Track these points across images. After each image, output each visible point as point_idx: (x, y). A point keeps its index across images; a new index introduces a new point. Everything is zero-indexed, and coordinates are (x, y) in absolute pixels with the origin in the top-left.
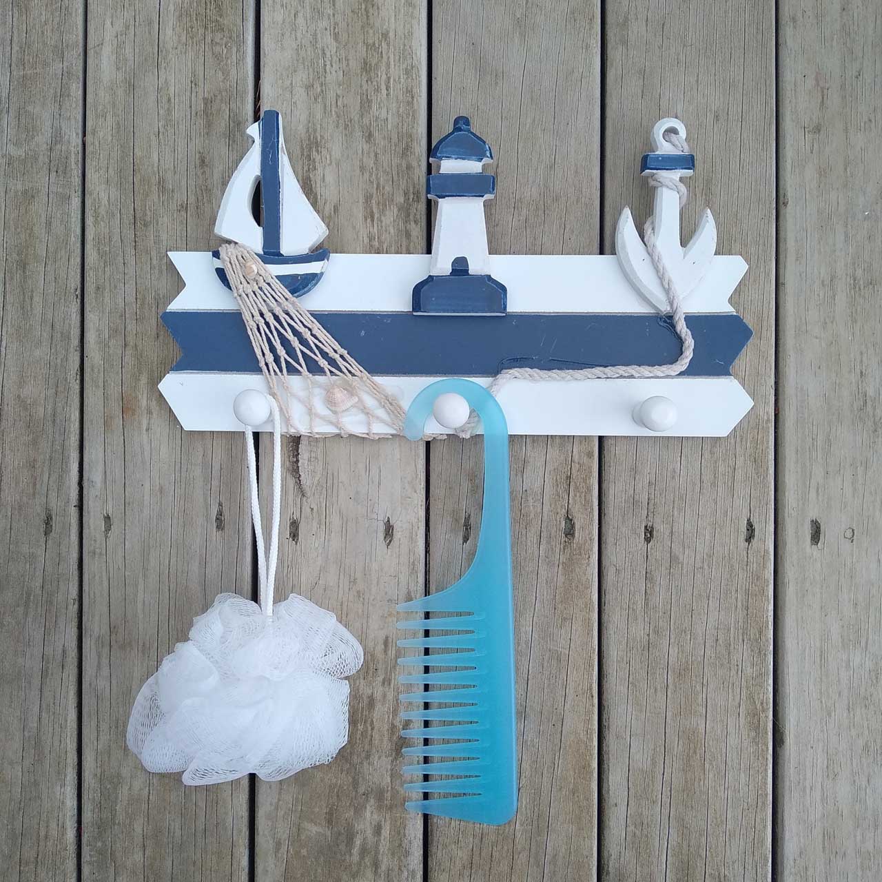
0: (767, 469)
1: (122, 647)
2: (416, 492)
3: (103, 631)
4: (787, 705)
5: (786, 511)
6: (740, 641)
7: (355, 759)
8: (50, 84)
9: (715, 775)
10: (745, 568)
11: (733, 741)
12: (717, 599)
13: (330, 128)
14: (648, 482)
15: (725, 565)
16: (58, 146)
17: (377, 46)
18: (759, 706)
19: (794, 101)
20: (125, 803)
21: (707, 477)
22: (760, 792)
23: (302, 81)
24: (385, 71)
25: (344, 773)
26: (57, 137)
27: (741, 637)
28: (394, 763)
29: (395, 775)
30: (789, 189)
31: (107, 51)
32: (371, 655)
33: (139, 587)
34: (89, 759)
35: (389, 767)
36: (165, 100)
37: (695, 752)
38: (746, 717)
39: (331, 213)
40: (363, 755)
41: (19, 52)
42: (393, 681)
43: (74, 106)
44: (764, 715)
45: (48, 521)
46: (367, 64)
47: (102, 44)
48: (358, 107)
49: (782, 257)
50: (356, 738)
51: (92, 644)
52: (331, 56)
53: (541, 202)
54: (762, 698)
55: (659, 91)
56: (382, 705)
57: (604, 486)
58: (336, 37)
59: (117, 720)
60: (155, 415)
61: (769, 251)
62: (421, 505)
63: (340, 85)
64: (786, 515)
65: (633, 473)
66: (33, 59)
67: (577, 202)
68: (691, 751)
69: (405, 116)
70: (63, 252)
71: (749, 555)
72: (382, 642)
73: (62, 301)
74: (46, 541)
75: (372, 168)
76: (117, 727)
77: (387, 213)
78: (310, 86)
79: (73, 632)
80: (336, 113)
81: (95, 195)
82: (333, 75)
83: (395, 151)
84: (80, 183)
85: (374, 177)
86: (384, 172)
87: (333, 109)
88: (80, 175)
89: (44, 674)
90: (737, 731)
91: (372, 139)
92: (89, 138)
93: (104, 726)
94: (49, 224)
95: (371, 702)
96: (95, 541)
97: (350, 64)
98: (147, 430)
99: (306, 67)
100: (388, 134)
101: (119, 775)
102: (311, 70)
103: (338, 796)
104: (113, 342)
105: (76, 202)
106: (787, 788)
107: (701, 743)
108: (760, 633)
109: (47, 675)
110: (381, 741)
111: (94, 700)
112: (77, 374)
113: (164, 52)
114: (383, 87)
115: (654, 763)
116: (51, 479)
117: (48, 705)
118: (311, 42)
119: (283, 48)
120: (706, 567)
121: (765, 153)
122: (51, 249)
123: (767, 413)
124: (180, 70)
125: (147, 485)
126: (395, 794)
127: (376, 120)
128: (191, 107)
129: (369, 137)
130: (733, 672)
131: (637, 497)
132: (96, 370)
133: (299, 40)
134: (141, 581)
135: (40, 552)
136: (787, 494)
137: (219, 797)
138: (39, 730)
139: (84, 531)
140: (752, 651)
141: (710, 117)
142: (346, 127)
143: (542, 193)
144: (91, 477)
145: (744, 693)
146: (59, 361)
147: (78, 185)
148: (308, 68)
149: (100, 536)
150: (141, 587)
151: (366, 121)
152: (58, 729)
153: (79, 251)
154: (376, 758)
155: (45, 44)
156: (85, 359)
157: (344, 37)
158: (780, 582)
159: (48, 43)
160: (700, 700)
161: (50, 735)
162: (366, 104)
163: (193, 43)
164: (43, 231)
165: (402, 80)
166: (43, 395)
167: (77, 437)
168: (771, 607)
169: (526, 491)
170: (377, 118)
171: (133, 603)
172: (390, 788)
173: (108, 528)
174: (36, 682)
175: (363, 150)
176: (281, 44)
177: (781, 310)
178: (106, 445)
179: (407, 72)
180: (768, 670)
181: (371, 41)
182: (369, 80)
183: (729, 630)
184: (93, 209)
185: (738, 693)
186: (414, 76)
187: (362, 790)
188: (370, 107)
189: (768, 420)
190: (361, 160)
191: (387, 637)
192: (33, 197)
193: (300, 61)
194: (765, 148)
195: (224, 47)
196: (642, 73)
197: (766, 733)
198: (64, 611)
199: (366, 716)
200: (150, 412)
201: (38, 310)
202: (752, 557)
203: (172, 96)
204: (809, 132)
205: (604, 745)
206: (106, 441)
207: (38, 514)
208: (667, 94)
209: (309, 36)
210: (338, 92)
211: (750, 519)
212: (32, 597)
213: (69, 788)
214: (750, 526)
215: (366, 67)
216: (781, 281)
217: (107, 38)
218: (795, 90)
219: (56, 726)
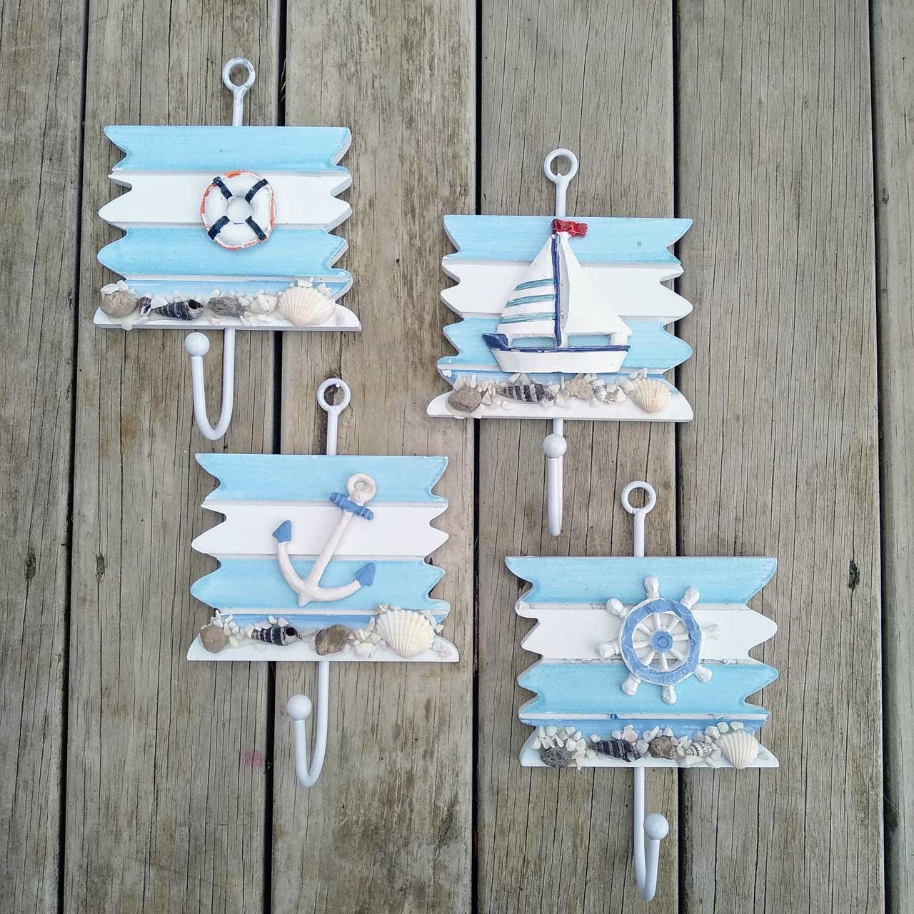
0: (872, 503)
1: (116, 712)
2: (463, 528)
3: (92, 693)
4: (900, 780)
5: (895, 550)
6: (845, 705)
7: (391, 848)
8: (45, 61)
9: (817, 864)
10: (849, 618)
11: (837, 823)
12: (817, 654)
13: (365, 111)
14: (734, 517)
15: (826, 615)
16: (53, 131)
17: (419, 21)
18: (867, 781)
19: (892, 85)
20: (116, 900)
21: (803, 511)
22: (871, 885)
23: (333, 59)
24: (428, 49)
25: (378, 865)
26: (52, 121)
27: (845, 701)
28: (437, 852)
29: (438, 866)
30: (889, 183)
31: (111, 25)
32: (410, 722)
33: (136, 641)
34: (73, 846)
35: (431, 857)
36: (177, 79)
37: (794, 838)
38: (853, 795)
39: (365, 208)
40: (401, 842)
41: (11, 25)
42: (436, 752)
43: (72, 85)
44: (874, 792)
45: (31, 563)
46: (408, 42)
47: (106, 17)
48: (397, 89)
49: (883, 260)
50: (392, 822)
51: (80, 707)
52: (367, 32)
53: (608, 197)
54: (870, 771)
55: (740, 74)
56: (423, 782)
57: (684, 522)
58: (373, 11)
59: (108, 800)
60: (158, 439)
61: (868, 254)
62: (469, 545)
63: (377, 64)
64: (895, 556)
65: (717, 508)
66: (27, 33)
67: (649, 196)
68: (790, 836)
69: (451, 100)
70: (55, 251)
71: (854, 603)
72: (423, 707)
73: (54, 306)
74: (28, 586)
75: (413, 158)
76: (107, 808)
77: (431, 207)
78: (342, 65)
79: (57, 693)
80: (372, 94)
81: (94, 187)
82: (370, 54)
83: (440, 138)
84: (77, 172)
85: (415, 167)
86: (427, 161)
87: (369, 92)
88: (77, 164)
89: (22, 744)
90: (843, 812)
91: (413, 125)
92: (88, 122)
93: (92, 807)
94: (40, 218)
95: (410, 779)
96: (86, 586)
97: (389, 39)
98: (150, 455)
99: (339, 44)
100: (432, 120)
101: (109, 867)
102: (344, 48)
103: (370, 892)
104: (110, 354)
105: (72, 193)
106: (902, 879)
107: (801, 827)
108: (868, 695)
109: (25, 746)
110: (422, 825)
111: (80, 777)
112: (68, 391)
113: (177, 26)
114: (427, 67)
115: (745, 851)
116: (35, 512)
117: (26, 782)
118: (344, 17)
119: (312, 23)
120: (804, 617)
121: (861, 143)
122: (41, 247)
123: (871, 438)
124: (195, 47)
125: (148, 520)
126: (438, 888)
127: (418, 104)
128: (206, 87)
129: (410, 122)
130: (837, 741)
131: (721, 536)
132: (91, 386)
133: (331, 14)
134: (139, 633)
135: (20, 599)
136: (895, 532)
137: (228, 894)
138: (14, 811)
139: (73, 575)
140: (858, 716)
141: (799, 103)
142: (384, 110)
143: (608, 186)
144: (82, 512)
145: (850, 767)
146: (48, 376)
147: (75, 175)
148: (341, 45)
149: (91, 582)
150: (138, 642)
151: (406, 104)
152: (36, 811)
153: (74, 249)
154: (416, 845)
155: (40, 16)
156: (79, 373)
157: (382, 11)
158: (889, 633)
159: (45, 15)
160: (799, 774)
161: (28, 818)
162: (406, 85)
163: (210, 16)
164: (34, 226)
165: (448, 59)
166: (28, 416)
167: (67, 464)
168: (880, 665)
169: (592, 527)
170: (419, 101)
171: (128, 661)
172: (432, 883)
173: (101, 572)
174: (12, 754)
175: (402, 135)
176: (311, 19)
177: (883, 320)
178: (101, 473)
179: (454, 51)
180: (877, 738)
181: (412, 17)
182: (411, 59)
183: (831, 692)
184: (92, 201)
185: (844, 765)
186: (462, 56)
187: (398, 885)
188: (411, 89)
189: (872, 446)
190: (401, 148)
191: (429, 701)
192: (22, 187)
193: (332, 38)
194: (861, 139)
195: (245, 21)
196: (721, 53)
197: (877, 813)
198: (47, 669)
199: (404, 795)
200: (152, 435)
201: (24, 317)
202: (857, 606)
203: (185, 76)
204: (910, 120)
205: (686, 829)
206: (101, 468)
207: (20, 555)
208: (749, 76)
209: (342, 10)
210: (375, 72)
211: (853, 561)
212: (9, 653)
213: (49, 883)
214: (853, 568)
215: (407, 45)
216: (882, 287)
217: (112, 11)
218: (893, 74)
219: (35, 807)
